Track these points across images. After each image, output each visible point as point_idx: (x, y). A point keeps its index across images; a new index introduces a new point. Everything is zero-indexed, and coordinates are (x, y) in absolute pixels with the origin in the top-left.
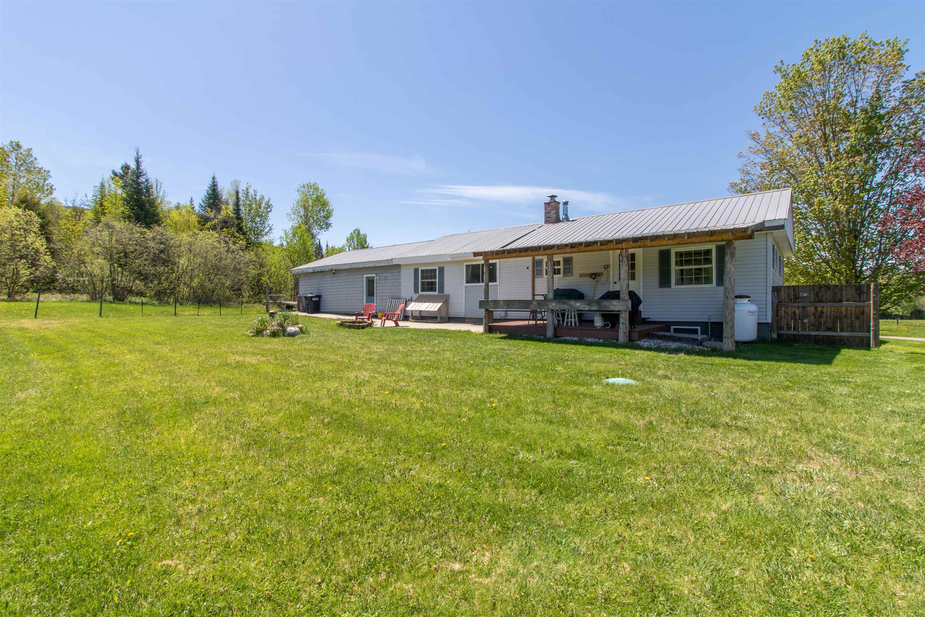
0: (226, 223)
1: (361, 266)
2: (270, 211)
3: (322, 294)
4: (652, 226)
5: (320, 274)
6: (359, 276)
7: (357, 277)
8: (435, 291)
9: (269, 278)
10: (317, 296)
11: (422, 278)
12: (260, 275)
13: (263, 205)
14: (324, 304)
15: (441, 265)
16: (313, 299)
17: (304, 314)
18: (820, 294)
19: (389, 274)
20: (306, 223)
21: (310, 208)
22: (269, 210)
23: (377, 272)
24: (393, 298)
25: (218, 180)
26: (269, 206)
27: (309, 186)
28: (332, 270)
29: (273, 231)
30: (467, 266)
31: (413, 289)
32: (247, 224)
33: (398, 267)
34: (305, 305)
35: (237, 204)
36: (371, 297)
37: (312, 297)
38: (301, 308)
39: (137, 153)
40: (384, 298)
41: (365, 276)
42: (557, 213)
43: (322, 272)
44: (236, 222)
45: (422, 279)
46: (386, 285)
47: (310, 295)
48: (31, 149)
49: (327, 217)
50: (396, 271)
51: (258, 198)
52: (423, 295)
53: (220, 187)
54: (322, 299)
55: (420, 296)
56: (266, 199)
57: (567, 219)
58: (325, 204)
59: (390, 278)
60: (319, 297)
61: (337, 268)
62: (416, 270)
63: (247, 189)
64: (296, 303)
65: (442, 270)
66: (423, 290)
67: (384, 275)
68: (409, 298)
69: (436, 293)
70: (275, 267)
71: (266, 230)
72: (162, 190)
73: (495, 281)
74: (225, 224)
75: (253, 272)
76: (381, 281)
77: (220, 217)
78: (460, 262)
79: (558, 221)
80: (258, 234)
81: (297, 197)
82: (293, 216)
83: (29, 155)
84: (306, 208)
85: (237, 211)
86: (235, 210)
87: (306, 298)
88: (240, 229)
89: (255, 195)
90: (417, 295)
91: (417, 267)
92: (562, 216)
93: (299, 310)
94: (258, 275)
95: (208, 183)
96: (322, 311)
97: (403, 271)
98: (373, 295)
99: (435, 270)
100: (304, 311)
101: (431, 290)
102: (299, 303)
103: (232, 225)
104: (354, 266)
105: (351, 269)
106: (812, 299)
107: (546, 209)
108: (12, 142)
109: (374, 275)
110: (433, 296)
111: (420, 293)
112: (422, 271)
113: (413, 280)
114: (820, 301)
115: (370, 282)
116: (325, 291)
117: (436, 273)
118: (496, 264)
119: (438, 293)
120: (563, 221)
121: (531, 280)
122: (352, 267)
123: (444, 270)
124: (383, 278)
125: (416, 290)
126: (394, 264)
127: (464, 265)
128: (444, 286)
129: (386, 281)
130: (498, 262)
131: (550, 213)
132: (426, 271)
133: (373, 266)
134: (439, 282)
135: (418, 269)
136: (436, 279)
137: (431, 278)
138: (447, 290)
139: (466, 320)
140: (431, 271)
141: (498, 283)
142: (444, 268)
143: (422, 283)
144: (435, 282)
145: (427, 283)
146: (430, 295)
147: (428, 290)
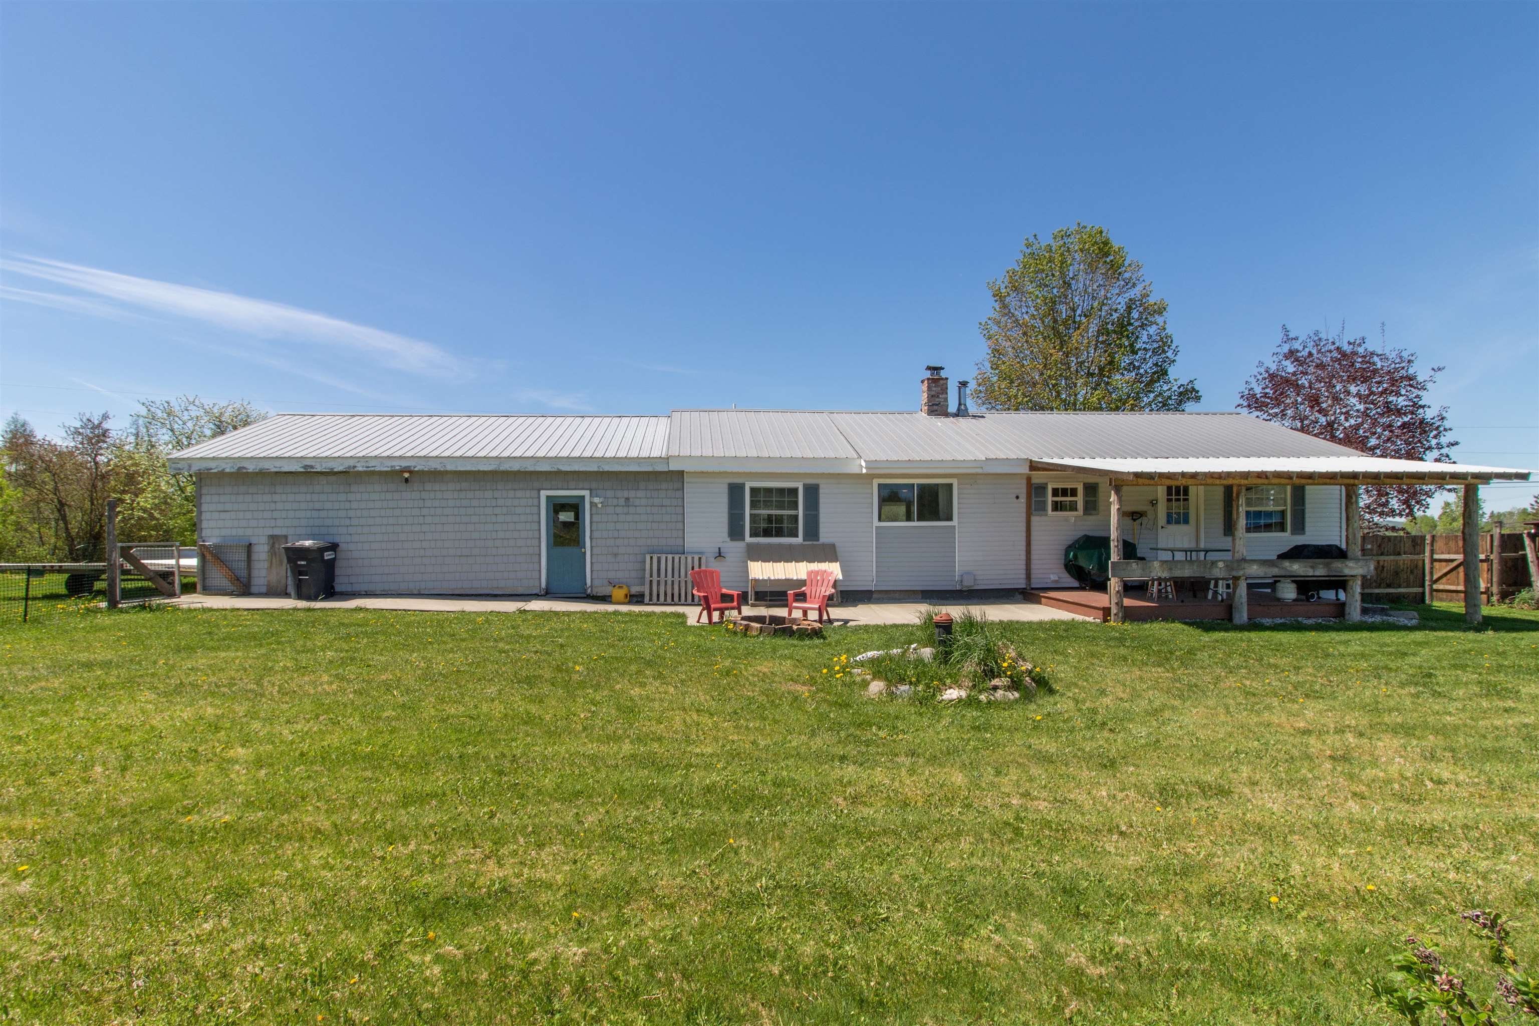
3: (337, 540)
5: (326, 480)
7: (519, 494)
8: (794, 534)
10: (327, 547)
18: (1383, 546)
19: (640, 494)
23: (594, 485)
24: (661, 551)
30: (881, 487)
31: (727, 530)
33: (680, 475)
36: (568, 550)
40: (621, 550)
41: (544, 494)
45: (752, 507)
46: (631, 518)
50: (669, 487)
52: (757, 545)
54: (341, 555)
55: (747, 546)
59: (643, 502)
60: (334, 548)
62: (735, 491)
65: (812, 492)
67: (626, 494)
68: (710, 550)
69: (800, 540)
76: (610, 510)
78: (867, 478)
90: (739, 546)
91: (738, 481)
96: (344, 588)
97: (689, 488)
98: (579, 544)
99: (794, 491)
101: (779, 533)
105: (490, 473)
106: (1375, 552)
109: (586, 493)
110: (790, 546)
111: (749, 539)
112: (754, 491)
113: (726, 511)
114: (1382, 554)
116: (352, 530)
117: (797, 497)
118: (950, 486)
119: (804, 540)
120: (956, 415)
121: (1024, 519)
122: (502, 468)
123: (821, 491)
124: (622, 502)
125: (735, 532)
126: (671, 469)
127: (876, 482)
128: (821, 525)
129: (632, 510)
130: (955, 482)
131: (938, 397)
132: (769, 491)
133: (596, 469)
134: (805, 516)
135: (741, 487)
136: (796, 508)
137: (781, 506)
138: (826, 535)
139: (875, 596)
140: (781, 491)
141: (955, 522)
142: (821, 486)
143: (754, 518)
144: (794, 518)
145: (769, 518)
146: (780, 545)
147: (768, 534)
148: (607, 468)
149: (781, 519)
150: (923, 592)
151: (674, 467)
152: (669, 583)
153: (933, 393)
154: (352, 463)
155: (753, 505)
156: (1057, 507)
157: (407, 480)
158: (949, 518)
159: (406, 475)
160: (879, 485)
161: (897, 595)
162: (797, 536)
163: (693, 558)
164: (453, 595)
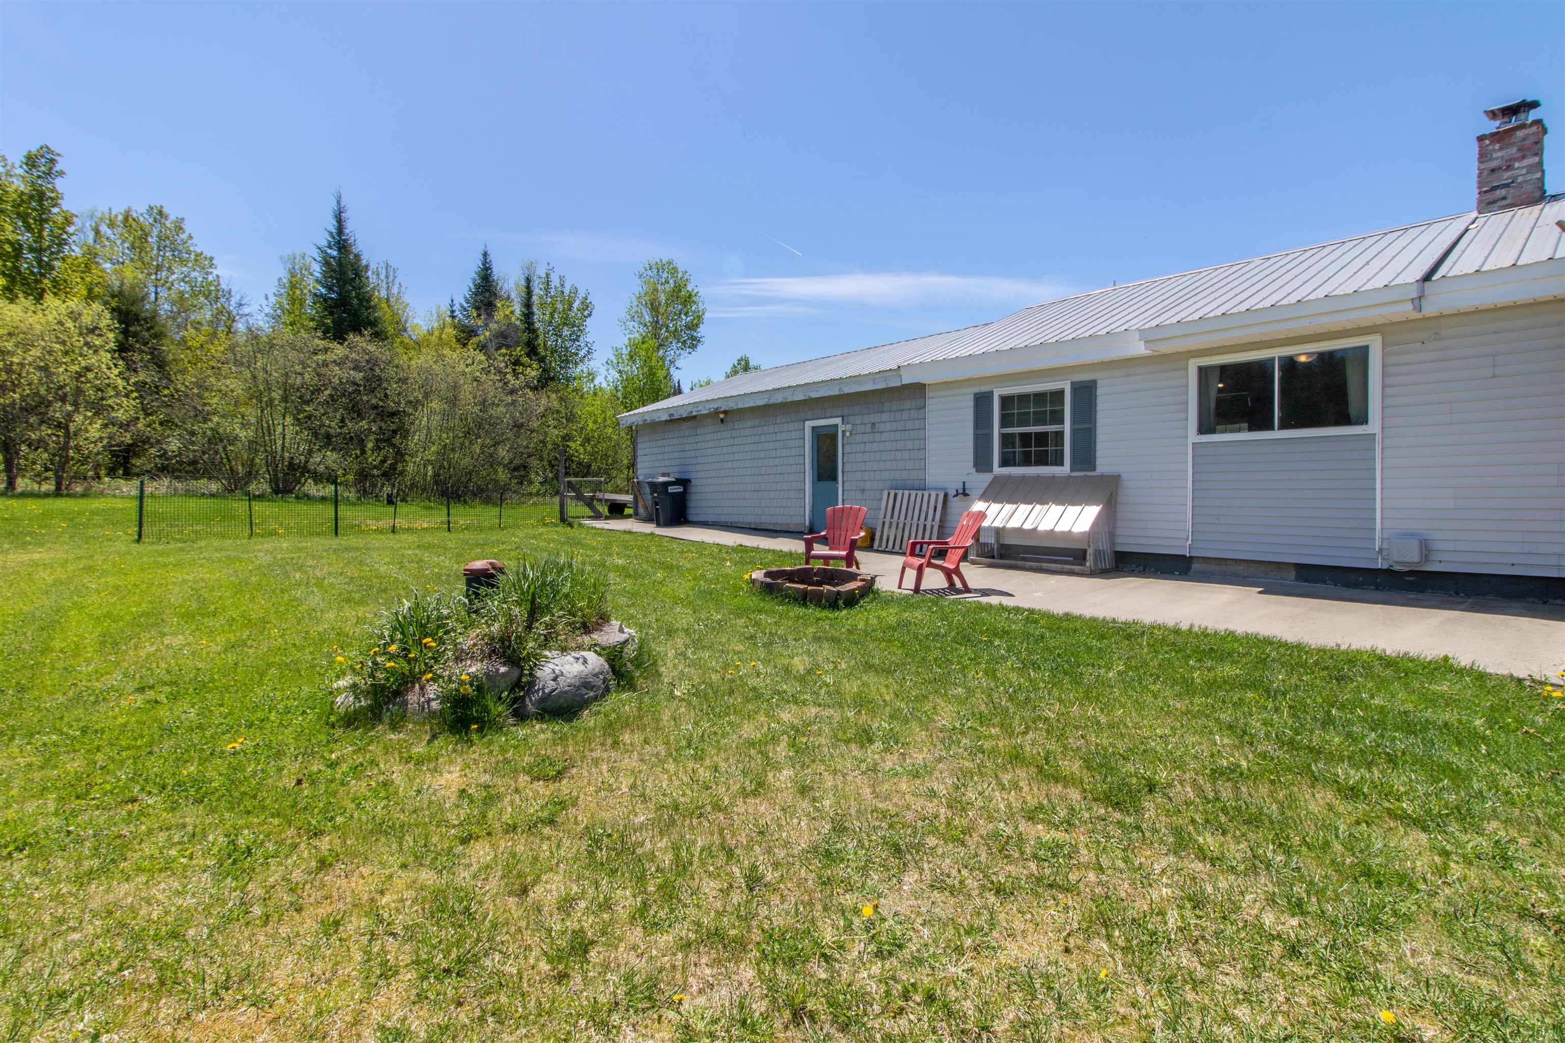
0: (506, 337)
1: (800, 397)
2: (590, 315)
3: (692, 476)
5: (685, 425)
6: (791, 426)
7: (785, 427)
8: (1059, 462)
9: (582, 445)
10: (678, 482)
11: (1005, 421)
12: (567, 438)
13: (576, 305)
14: (697, 506)
15: (1085, 377)
16: (671, 489)
17: (649, 528)
19: (885, 417)
20: (656, 336)
21: (662, 310)
22: (586, 313)
23: (846, 411)
24: (899, 486)
25: (492, 257)
26: (586, 306)
27: (660, 268)
28: (717, 412)
29: (595, 355)
30: (1203, 372)
31: (971, 457)
32: (547, 340)
33: (917, 390)
34: (649, 503)
35: (528, 305)
36: (827, 484)
37: (666, 484)
38: (641, 510)
39: (339, 202)
40: (868, 485)
41: (809, 424)
42: (1538, 169)
43: (691, 418)
44: (525, 337)
45: (1003, 424)
46: (875, 447)
47: (662, 479)
48: (183, 219)
49: (693, 327)
50: (907, 405)
51: (567, 292)
52: (1009, 477)
53: (497, 271)
54: (693, 489)
55: (996, 479)
56: (582, 294)
58: (689, 299)
59: (888, 427)
60: (684, 482)
61: (731, 405)
62: (982, 401)
63: (548, 275)
64: (629, 498)
65: (1086, 393)
66: (1005, 463)
67: (872, 418)
68: (953, 486)
69: (1065, 469)
70: (595, 422)
71: (582, 353)
72: (397, 282)
74: (503, 339)
75: (555, 434)
76: (858, 438)
77: (493, 326)
78: (1179, 358)
80: (567, 360)
81: (637, 287)
82: (631, 324)
83: (179, 228)
84: (654, 307)
85: (528, 316)
86: (524, 314)
87: (653, 486)
88: (532, 350)
89: (562, 285)
90: (987, 478)
91: (985, 388)
93: (636, 515)
94: (563, 438)
96: (691, 518)
97: (932, 404)
98: (834, 478)
99: (1060, 394)
100: (648, 520)
101: (1042, 460)
102: (636, 499)
103: (517, 344)
104: (778, 398)
105: (767, 407)
107: (1482, 157)
108: (152, 208)
109: (838, 421)
110: (1057, 480)
111: (997, 470)
112: (1006, 401)
113: (970, 430)
115: (825, 442)
116: (698, 468)
117: (1062, 403)
118: (1364, 352)
119: (1072, 470)
122: (771, 402)
123: (1099, 392)
124: (868, 428)
125: (982, 462)
126: (904, 382)
127: (1193, 366)
128: (1099, 446)
129: (877, 437)
130: (1375, 344)
131: (1509, 168)
132: (1023, 398)
133: (837, 393)
134: (1074, 432)
135: (989, 395)
136: (1062, 422)
137: (1040, 419)
138: (1105, 463)
139: (1195, 566)
140: (1040, 397)
141: (1374, 425)
142: (1099, 383)
143: (1006, 440)
144: (1059, 435)
145: (1026, 438)
146: (1037, 478)
147: (1027, 461)
148: (847, 390)
149: (1042, 438)
150: (1299, 567)
151: (907, 379)
152: (901, 526)
153: (1493, 164)
154: (689, 409)
157: (722, 420)
158: (1363, 420)
159: (722, 416)
160: (1201, 369)
161: (1240, 568)
162: (1062, 464)
163: (937, 495)
164: (755, 529)
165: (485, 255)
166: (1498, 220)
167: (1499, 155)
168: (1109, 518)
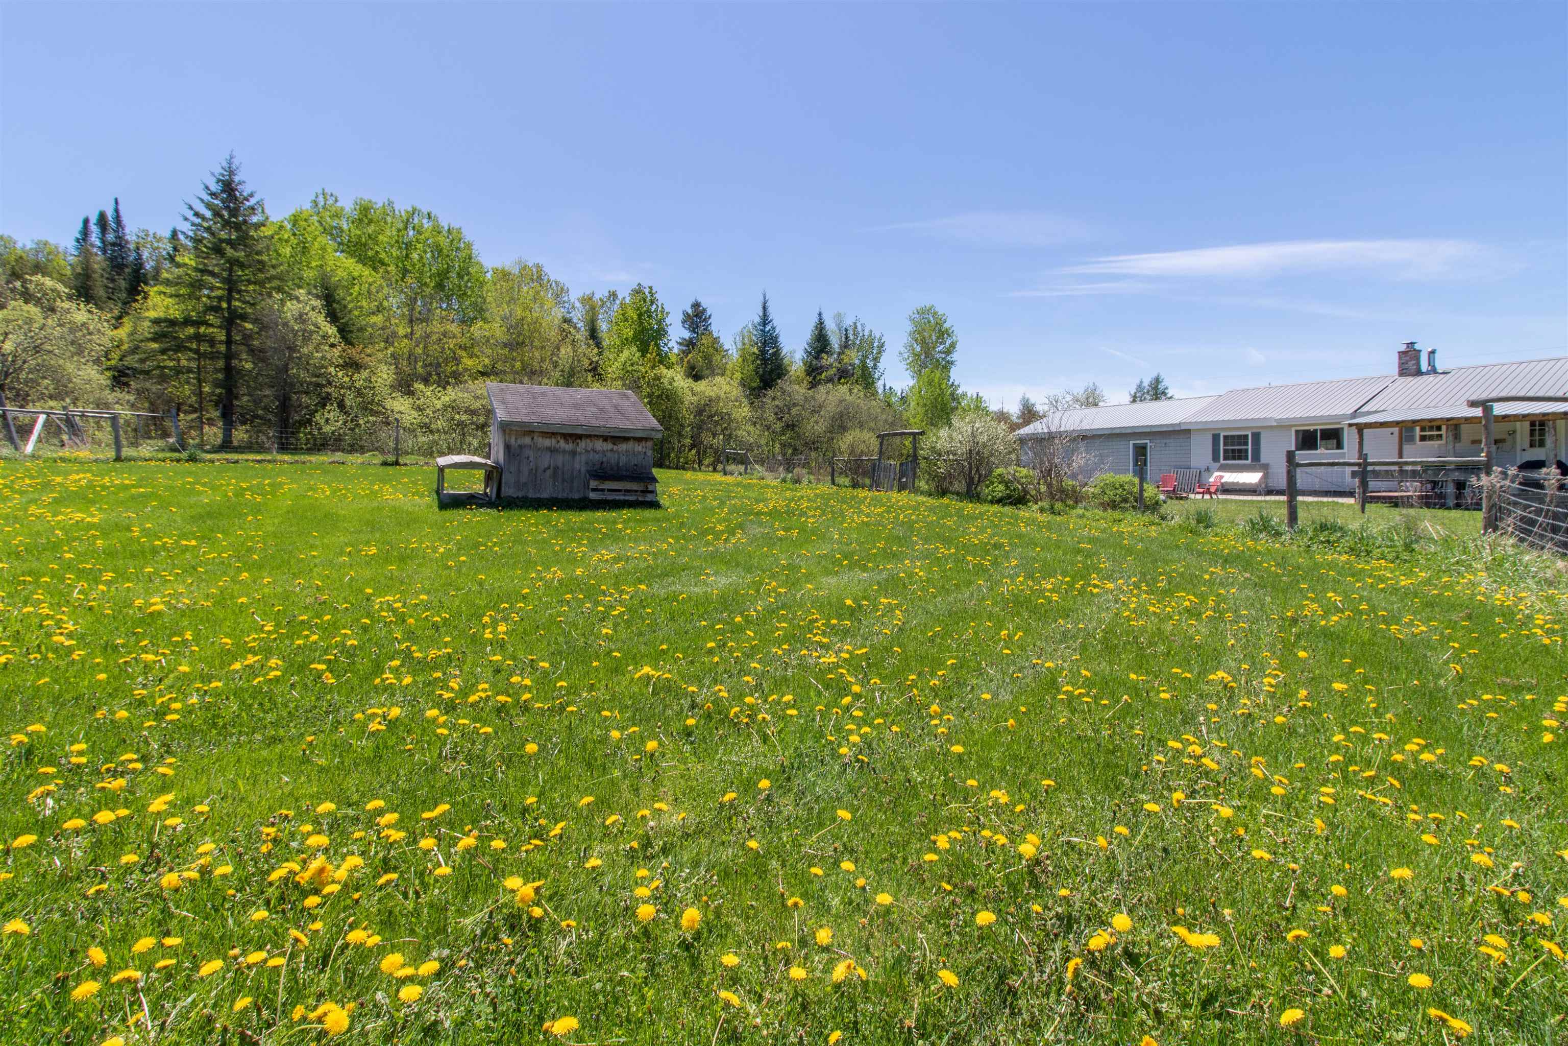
1: (1131, 431)
4: (1541, 383)
6: (1123, 443)
7: (1119, 443)
8: (1247, 459)
15: (1255, 431)
19: (1172, 441)
23: (1152, 438)
24: (1178, 468)
28: (1079, 436)
30: (1297, 432)
31: (1210, 456)
33: (1188, 432)
40: (1163, 467)
41: (1132, 442)
42: (1418, 364)
46: (1166, 452)
50: (1183, 436)
52: (1229, 464)
55: (1223, 465)
57: (1433, 371)
59: (1173, 445)
61: (1089, 433)
62: (1216, 438)
65: (1256, 437)
66: (1225, 459)
67: (1164, 441)
68: (1204, 467)
69: (1249, 461)
73: (1342, 448)
76: (1158, 448)
78: (1288, 427)
79: (1419, 373)
90: (1218, 465)
91: (1217, 432)
92: (1424, 367)
95: (813, 321)
97: (1195, 437)
99: (1246, 436)
101: (1240, 458)
104: (1117, 431)
105: (1110, 434)
107: (1400, 358)
109: (1147, 441)
110: (1245, 465)
111: (1222, 461)
112: (1225, 437)
113: (1211, 447)
115: (1141, 451)
117: (1248, 440)
118: (1342, 429)
119: (1251, 461)
120: (1428, 373)
121: (1397, 447)
123: (1261, 436)
124: (1163, 444)
125: (1216, 458)
126: (1183, 428)
127: (1293, 429)
128: (1262, 454)
129: (1168, 448)
131: (1408, 364)
132: (1233, 437)
133: (1149, 431)
134: (1252, 449)
135: (1219, 435)
136: (1247, 446)
137: (1239, 444)
138: (1264, 458)
140: (1239, 437)
141: (1345, 450)
142: (1261, 433)
143: (1225, 451)
144: (1247, 450)
145: (1233, 451)
146: (1238, 465)
147: (1234, 458)
148: (1154, 430)
149: (1240, 451)
150: (1325, 491)
151: (1185, 427)
152: (1180, 482)
153: (1403, 363)
155: (1225, 445)
156: (1423, 438)
160: (1296, 430)
163: (1197, 471)
165: (820, 314)
166: (1403, 379)
167: (1404, 359)
168: (1266, 477)
